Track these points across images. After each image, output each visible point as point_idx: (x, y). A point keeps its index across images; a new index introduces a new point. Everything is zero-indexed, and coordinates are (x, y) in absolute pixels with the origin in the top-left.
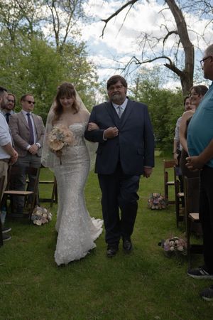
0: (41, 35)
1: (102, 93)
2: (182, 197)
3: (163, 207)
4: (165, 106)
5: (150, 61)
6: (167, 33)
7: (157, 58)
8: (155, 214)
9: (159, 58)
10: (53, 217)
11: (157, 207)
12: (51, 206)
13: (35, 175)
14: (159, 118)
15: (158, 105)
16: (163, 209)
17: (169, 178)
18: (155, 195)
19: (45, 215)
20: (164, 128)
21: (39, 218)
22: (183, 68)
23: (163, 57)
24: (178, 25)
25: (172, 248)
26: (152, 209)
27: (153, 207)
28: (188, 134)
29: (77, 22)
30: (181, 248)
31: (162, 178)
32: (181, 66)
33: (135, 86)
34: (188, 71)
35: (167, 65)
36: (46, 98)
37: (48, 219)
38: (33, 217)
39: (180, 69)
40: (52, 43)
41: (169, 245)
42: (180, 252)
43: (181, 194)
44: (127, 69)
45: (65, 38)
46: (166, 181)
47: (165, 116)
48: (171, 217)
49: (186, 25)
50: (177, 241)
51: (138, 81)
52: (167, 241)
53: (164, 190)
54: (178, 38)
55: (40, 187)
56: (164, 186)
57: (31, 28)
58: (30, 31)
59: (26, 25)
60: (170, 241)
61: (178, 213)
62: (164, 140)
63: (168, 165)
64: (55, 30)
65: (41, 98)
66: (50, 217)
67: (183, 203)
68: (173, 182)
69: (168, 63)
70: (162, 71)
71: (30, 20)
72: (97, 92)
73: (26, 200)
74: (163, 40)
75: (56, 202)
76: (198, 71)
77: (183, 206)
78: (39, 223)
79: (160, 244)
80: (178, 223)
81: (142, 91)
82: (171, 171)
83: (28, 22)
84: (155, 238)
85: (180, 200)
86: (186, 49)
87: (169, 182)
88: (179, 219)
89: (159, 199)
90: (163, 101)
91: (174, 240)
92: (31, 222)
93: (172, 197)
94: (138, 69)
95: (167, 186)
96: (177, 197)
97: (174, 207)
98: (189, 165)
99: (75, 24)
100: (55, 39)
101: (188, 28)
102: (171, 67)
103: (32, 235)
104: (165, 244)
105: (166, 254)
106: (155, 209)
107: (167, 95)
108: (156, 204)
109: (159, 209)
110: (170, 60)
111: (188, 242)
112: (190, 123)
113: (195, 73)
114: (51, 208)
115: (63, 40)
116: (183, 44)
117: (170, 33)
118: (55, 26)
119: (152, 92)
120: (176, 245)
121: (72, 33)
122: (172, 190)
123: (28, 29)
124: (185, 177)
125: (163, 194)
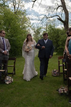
0: (8, 7)
1: (33, 30)
2: (66, 71)
3: (58, 75)
4: (58, 35)
5: (52, 17)
6: (58, 6)
7: (54, 16)
8: (55, 78)
9: (55, 16)
10: (13, 80)
11: (56, 75)
12: (13, 76)
13: (6, 63)
14: (55, 39)
15: (55, 34)
16: (58, 76)
17: (60, 63)
18: (55, 70)
19: (10, 80)
20: (57, 43)
21: (8, 81)
22: (65, 20)
23: (56, 16)
24: (62, 4)
25: (62, 92)
26: (54, 76)
27: (54, 75)
28: (69, 46)
29: (23, 2)
30: (66, 92)
31: (57, 63)
32: (64, 19)
33: (46, 27)
34: (67, 21)
35: (58, 19)
36: (10, 32)
37: (11, 81)
38: (5, 81)
39: (63, 20)
40: (12, 10)
41: (61, 90)
42: (65, 93)
43: (66, 70)
44: (42, 20)
45: (18, 8)
46: (59, 64)
47: (58, 39)
48: (61, 79)
49: (65, 3)
50: (64, 89)
51: (47, 25)
52: (60, 89)
53: (58, 68)
54: (62, 8)
55: (8, 68)
56: (58, 66)
57: (4, 4)
58: (4, 5)
59: (2, 3)
60: (61, 89)
61: (64, 77)
62: (58, 48)
63: (60, 58)
64: (14, 5)
65: (8, 32)
66: (12, 80)
67: (66, 73)
68: (62, 65)
69: (59, 18)
70: (56, 21)
71: (4, 1)
72: (31, 29)
73: (2, 73)
74: (56, 9)
75: (15, 74)
76: (70, 21)
77: (66, 74)
78: (8, 83)
79: (57, 90)
80: (64, 81)
81: (49, 29)
82: (61, 61)
83: (3, 2)
84: (55, 88)
85: (65, 72)
86: (65, 12)
87: (60, 65)
88: (65, 80)
89: (57, 72)
90: (57, 33)
91: (63, 89)
92: (4, 83)
93: (61, 71)
94: (47, 20)
95: (59, 67)
96: (64, 71)
97: (62, 75)
98: (69, 58)
99: (22, 2)
100: (14, 8)
101: (66, 5)
102: (60, 19)
103: (5, 88)
104: (59, 90)
105: (60, 94)
106: (55, 76)
107: (58, 30)
108: (55, 74)
109: (56, 76)
110: (59, 17)
111: (69, 89)
112: (70, 41)
113: (69, 22)
114: (12, 77)
115: (17, 9)
116: (64, 11)
117: (59, 6)
118: (14, 3)
119: (53, 29)
120: (64, 90)
121: (21, 6)
122: (61, 68)
123: (3, 4)
124: (67, 63)
125: (58, 70)
